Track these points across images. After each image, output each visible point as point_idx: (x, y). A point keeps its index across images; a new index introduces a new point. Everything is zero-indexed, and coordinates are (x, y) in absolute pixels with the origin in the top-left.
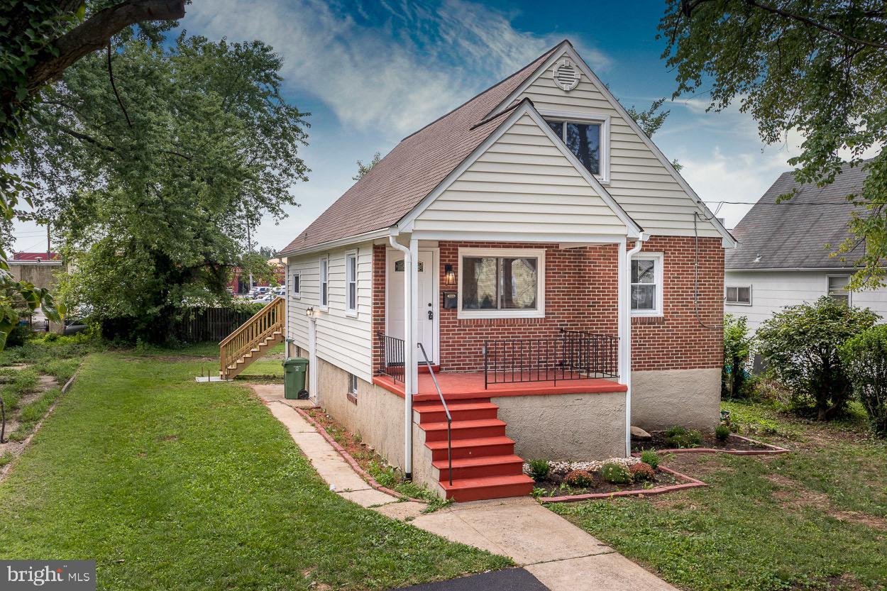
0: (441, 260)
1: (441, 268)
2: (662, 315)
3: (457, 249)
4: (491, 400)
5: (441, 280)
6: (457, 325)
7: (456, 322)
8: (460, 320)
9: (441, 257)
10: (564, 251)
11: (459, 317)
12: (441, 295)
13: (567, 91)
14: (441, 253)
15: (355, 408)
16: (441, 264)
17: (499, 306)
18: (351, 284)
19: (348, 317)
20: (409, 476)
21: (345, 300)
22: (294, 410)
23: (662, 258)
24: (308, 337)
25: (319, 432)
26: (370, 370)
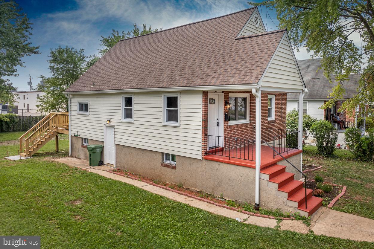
0: (224, 99)
2: (275, 119)
3: (228, 94)
5: (224, 108)
6: (228, 128)
7: (228, 127)
8: (229, 126)
9: (224, 97)
11: (229, 125)
12: (224, 115)
13: (256, 28)
14: (224, 95)
15: (173, 170)
16: (224, 101)
17: (237, 119)
18: (166, 109)
19: (164, 126)
20: (258, 205)
21: (162, 117)
22: (110, 172)
23: (275, 97)
24: (103, 134)
25: (152, 185)
26: (200, 153)
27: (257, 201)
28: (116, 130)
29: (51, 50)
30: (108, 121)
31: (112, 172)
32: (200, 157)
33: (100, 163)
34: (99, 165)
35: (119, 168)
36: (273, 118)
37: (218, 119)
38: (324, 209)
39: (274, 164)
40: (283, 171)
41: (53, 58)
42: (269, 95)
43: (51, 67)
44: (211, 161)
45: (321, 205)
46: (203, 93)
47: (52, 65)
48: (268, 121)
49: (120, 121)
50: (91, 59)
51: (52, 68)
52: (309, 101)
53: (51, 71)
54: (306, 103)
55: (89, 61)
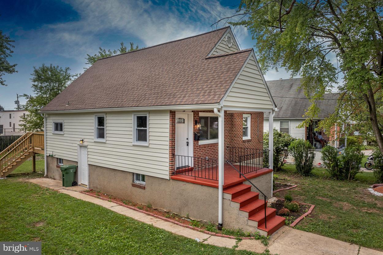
0: (194, 118)
1: (194, 122)
2: (250, 139)
3: (199, 113)
4: (243, 183)
5: (194, 127)
7: (198, 147)
8: (200, 145)
9: (194, 116)
10: (229, 114)
11: (199, 144)
12: (194, 134)
13: (229, 47)
14: (194, 115)
15: (143, 191)
16: (194, 120)
17: (209, 138)
18: (136, 129)
19: (134, 146)
20: (221, 225)
21: (132, 137)
22: (81, 193)
23: (250, 117)
24: (76, 154)
25: (121, 205)
26: (168, 173)
27: (220, 221)
28: (89, 150)
29: (35, 68)
30: (81, 141)
31: (84, 193)
32: (168, 178)
33: (73, 183)
34: (73, 186)
35: (92, 188)
36: (249, 137)
37: (187, 139)
38: (286, 228)
39: (240, 183)
40: (248, 190)
41: (36, 77)
42: (243, 114)
43: (34, 85)
44: (178, 182)
45: (283, 224)
46: (170, 112)
47: (36, 83)
48: (243, 140)
49: (93, 141)
50: (76, 77)
51: (36, 86)
52: (290, 120)
53: (34, 89)
54: (288, 122)
55: (74, 79)
